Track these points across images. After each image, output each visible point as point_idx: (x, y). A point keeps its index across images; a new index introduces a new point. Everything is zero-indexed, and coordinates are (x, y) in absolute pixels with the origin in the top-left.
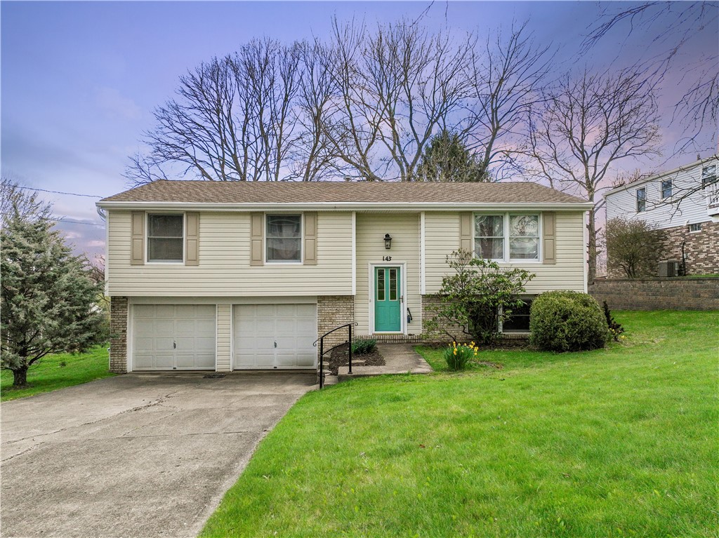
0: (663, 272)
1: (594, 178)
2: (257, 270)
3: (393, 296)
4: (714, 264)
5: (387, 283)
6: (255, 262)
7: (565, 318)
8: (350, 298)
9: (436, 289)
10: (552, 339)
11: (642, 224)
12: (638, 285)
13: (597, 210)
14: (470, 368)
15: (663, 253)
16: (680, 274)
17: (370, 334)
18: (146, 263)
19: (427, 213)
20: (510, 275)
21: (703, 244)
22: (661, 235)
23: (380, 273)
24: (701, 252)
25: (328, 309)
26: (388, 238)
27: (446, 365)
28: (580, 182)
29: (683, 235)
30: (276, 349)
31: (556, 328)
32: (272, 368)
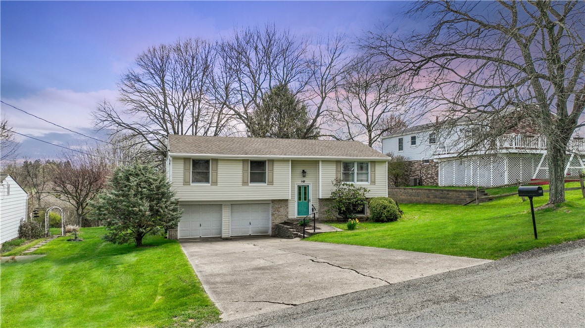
0: (412, 183)
1: (371, 124)
2: (245, 188)
3: (305, 200)
4: (434, 180)
5: (303, 192)
6: (245, 183)
7: (385, 208)
8: (287, 200)
9: (328, 196)
10: (380, 217)
11: (402, 158)
12: (402, 191)
13: (373, 143)
14: (356, 229)
15: (411, 173)
16: (419, 184)
17: (295, 217)
18: (191, 184)
19: (322, 161)
20: (359, 189)
21: (430, 170)
22: (410, 163)
23: (299, 188)
24: (428, 174)
25: (276, 206)
26: (304, 172)
27: (347, 228)
28: (363, 125)
29: (421, 165)
30: (251, 226)
31: (382, 213)
32: (249, 235)
